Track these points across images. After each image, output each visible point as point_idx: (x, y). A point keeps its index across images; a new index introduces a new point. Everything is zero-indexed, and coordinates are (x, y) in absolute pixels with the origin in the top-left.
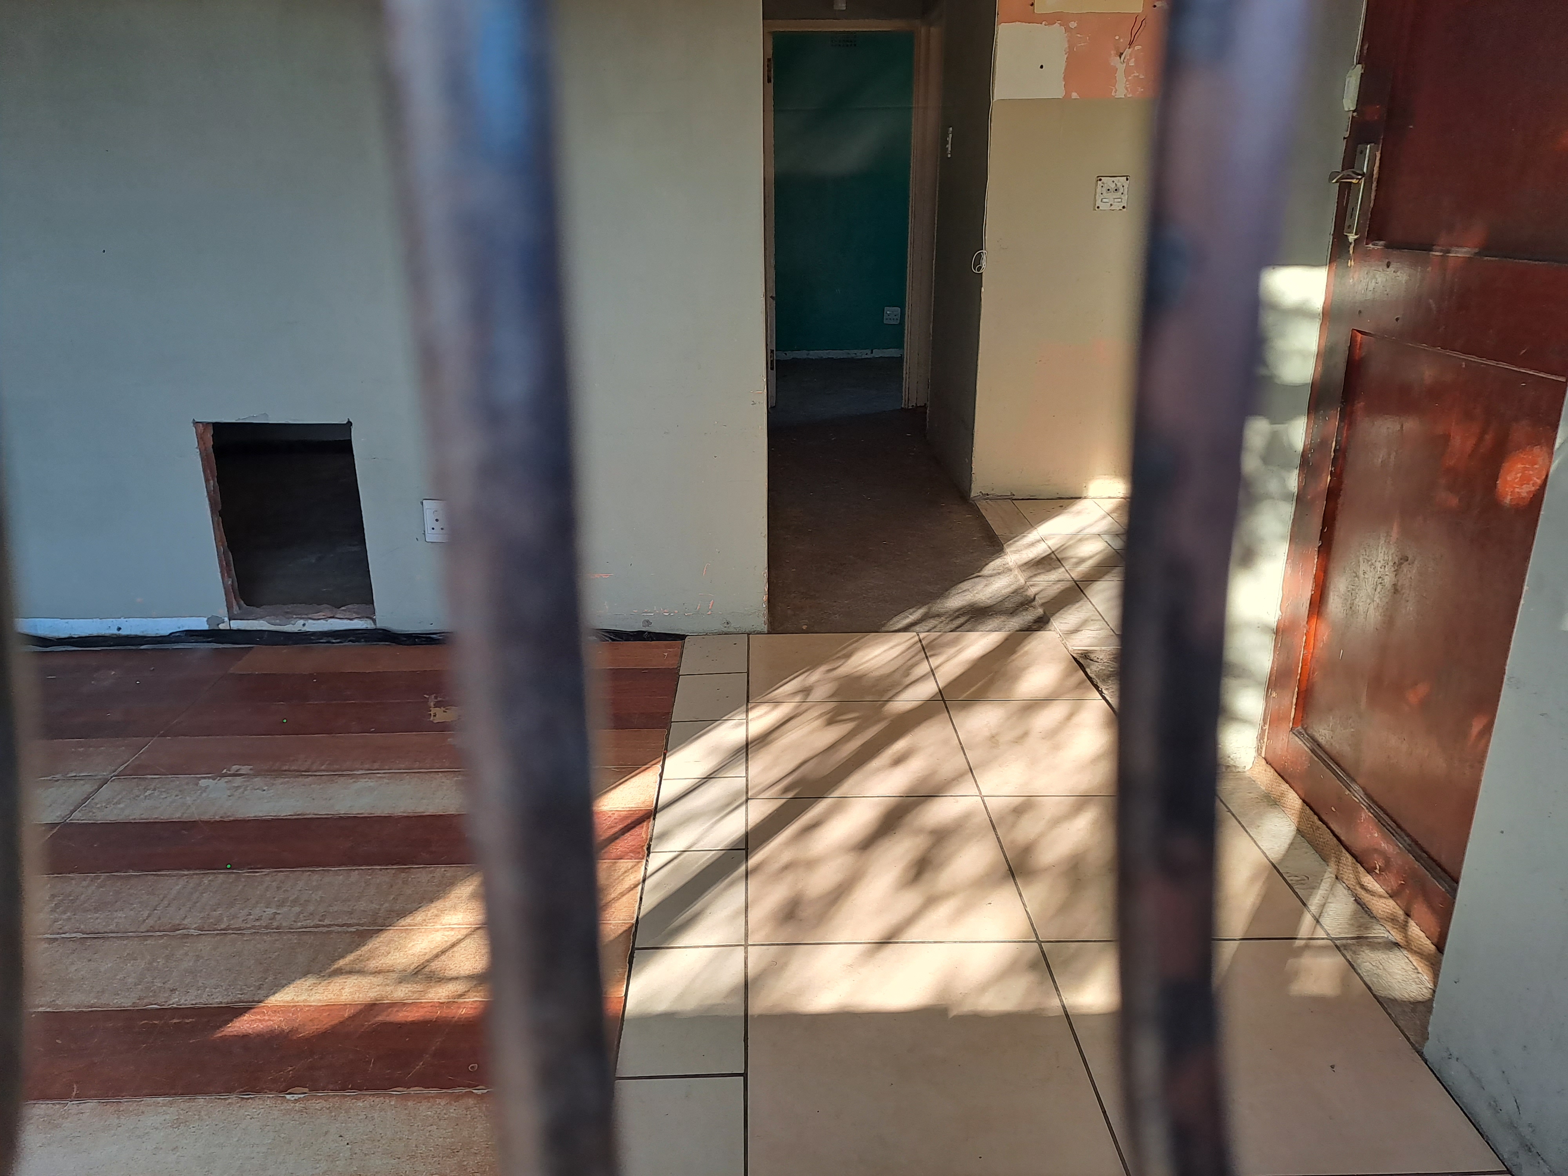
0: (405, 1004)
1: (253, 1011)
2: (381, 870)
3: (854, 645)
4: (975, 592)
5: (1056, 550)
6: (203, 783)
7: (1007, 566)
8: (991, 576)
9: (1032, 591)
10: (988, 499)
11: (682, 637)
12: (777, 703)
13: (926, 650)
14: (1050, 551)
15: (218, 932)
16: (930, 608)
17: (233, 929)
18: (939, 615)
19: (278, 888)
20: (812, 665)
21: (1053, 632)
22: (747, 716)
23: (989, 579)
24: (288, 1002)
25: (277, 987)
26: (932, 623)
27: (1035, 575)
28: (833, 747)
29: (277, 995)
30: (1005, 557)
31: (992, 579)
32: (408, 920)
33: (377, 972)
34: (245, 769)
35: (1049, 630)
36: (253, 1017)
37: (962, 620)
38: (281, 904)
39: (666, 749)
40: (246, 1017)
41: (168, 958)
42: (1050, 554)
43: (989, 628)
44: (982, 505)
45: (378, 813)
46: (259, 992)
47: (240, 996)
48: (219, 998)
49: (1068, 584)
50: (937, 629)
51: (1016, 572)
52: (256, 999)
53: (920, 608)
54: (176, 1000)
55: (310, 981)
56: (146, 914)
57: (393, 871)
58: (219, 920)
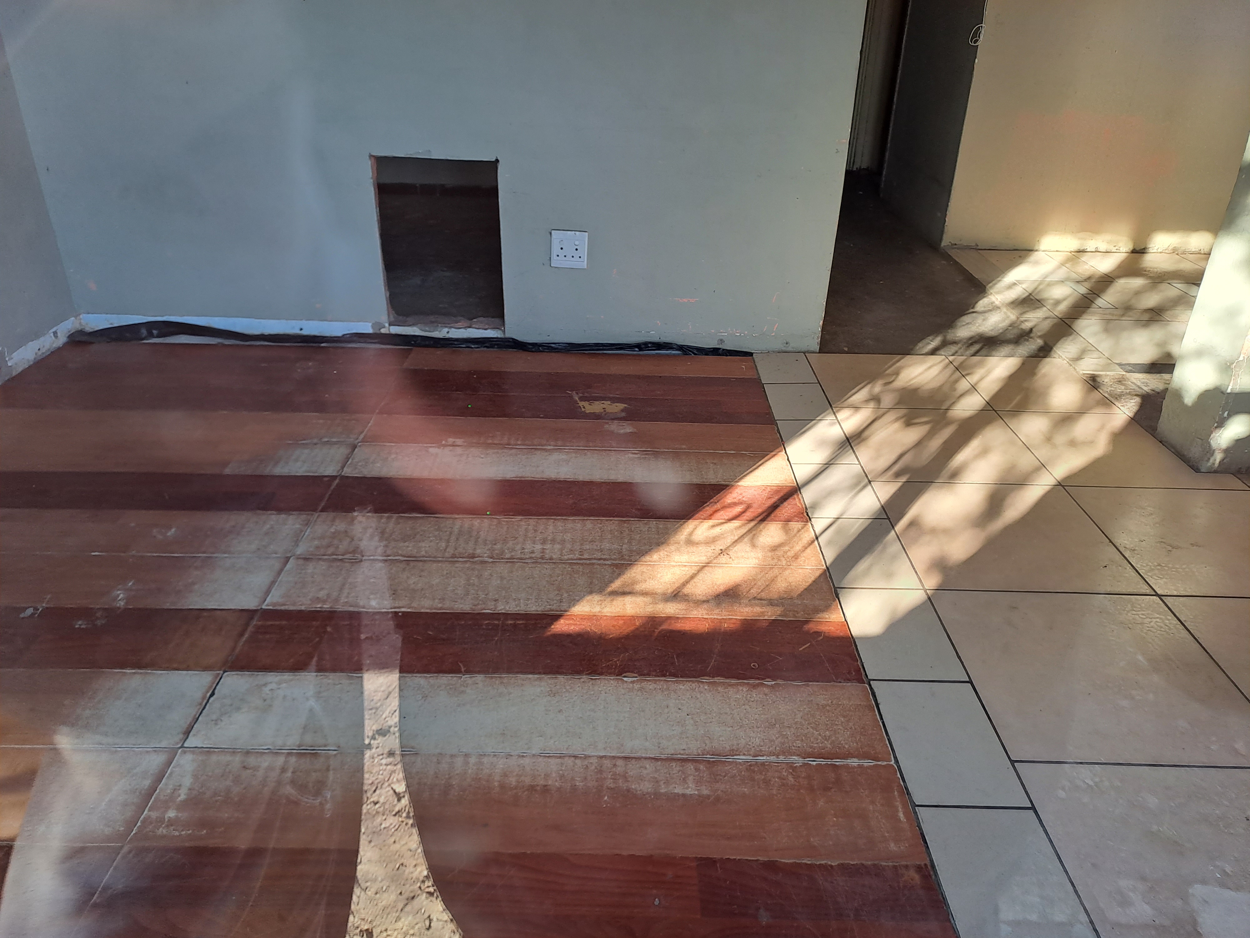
0: (678, 618)
1: (564, 617)
2: (607, 520)
3: (898, 364)
4: (977, 325)
5: (1033, 292)
6: (432, 450)
7: (994, 304)
8: (984, 312)
9: (1027, 326)
10: (955, 248)
11: (751, 354)
12: (856, 408)
13: (962, 370)
14: (1027, 294)
15: (506, 560)
16: (945, 336)
17: (517, 559)
18: (954, 343)
19: (536, 531)
20: (871, 378)
21: (1059, 359)
22: (836, 417)
23: (983, 314)
24: (587, 612)
25: (574, 601)
26: (954, 348)
27: (1024, 313)
28: (919, 444)
29: (576, 607)
30: (990, 297)
31: (986, 314)
32: (647, 558)
33: (644, 594)
34: (459, 441)
35: (1054, 358)
36: (567, 622)
37: (977, 347)
38: (544, 542)
39: (782, 440)
40: (562, 621)
41: (479, 577)
42: (1028, 296)
43: (1003, 354)
44: (953, 253)
45: (581, 478)
46: (562, 604)
47: (549, 607)
48: (533, 608)
49: (1056, 321)
50: (959, 353)
51: (1004, 310)
52: (563, 609)
53: (936, 336)
54: (502, 608)
55: (596, 598)
56: (444, 545)
57: (617, 522)
58: (503, 552)
